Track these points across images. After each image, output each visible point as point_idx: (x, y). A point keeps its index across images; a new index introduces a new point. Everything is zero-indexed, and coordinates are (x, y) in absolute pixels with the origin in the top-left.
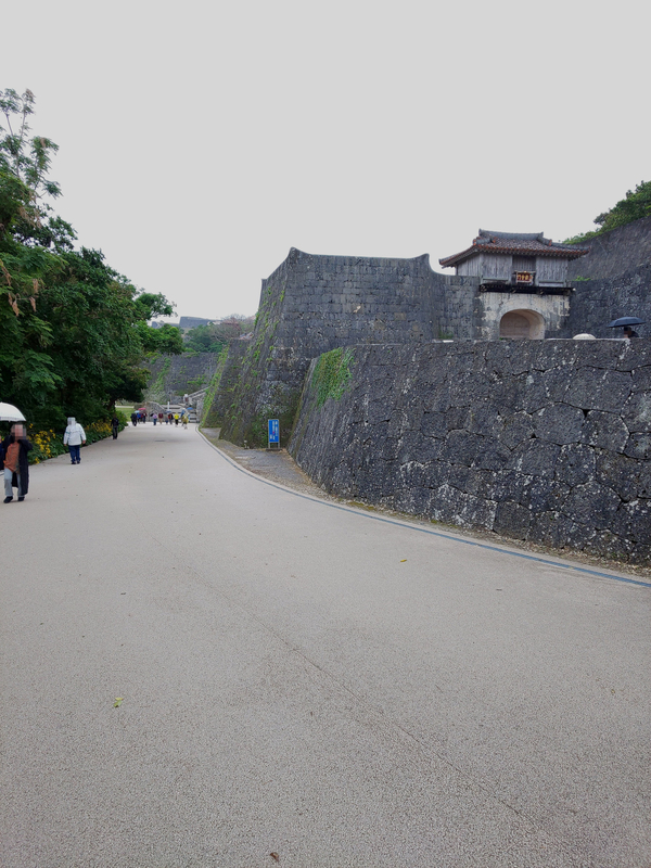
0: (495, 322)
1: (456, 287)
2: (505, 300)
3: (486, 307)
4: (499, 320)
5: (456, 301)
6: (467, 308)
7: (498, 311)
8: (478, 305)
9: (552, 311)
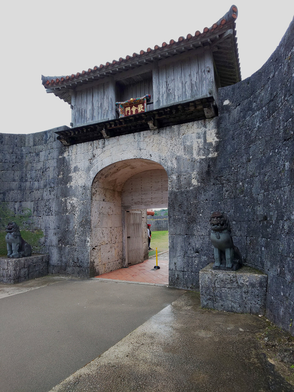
0: (84, 187)
1: (39, 147)
2: (98, 152)
3: (72, 167)
4: (89, 184)
5: (40, 166)
6: (51, 173)
7: (89, 169)
8: (63, 166)
9: (181, 153)
